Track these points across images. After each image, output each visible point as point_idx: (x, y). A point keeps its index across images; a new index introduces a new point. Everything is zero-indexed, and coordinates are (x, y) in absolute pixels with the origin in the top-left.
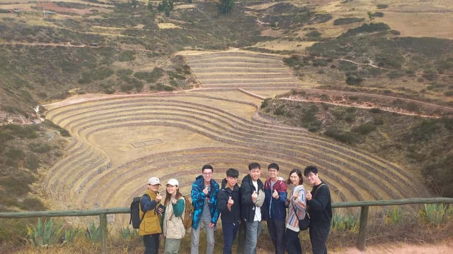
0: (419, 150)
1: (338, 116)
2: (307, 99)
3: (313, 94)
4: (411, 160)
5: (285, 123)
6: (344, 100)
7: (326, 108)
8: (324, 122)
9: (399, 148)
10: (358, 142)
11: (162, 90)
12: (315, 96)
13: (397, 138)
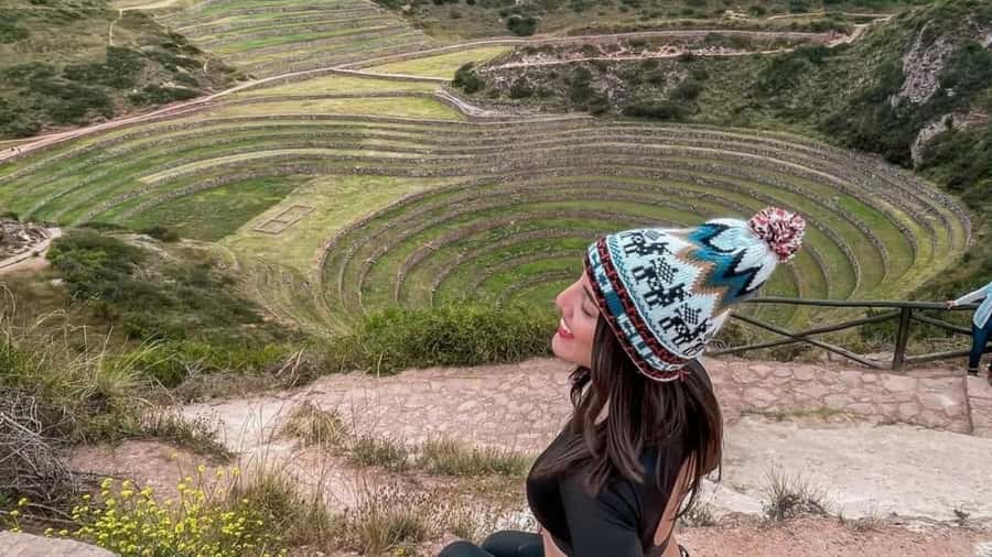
0: (790, 103)
1: (633, 80)
2: (559, 57)
3: (567, 48)
4: (788, 120)
5: (544, 110)
6: (623, 49)
7: (602, 67)
8: (610, 94)
9: (757, 107)
10: (688, 113)
11: (170, 101)
12: (571, 50)
13: (745, 94)
